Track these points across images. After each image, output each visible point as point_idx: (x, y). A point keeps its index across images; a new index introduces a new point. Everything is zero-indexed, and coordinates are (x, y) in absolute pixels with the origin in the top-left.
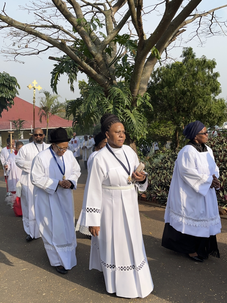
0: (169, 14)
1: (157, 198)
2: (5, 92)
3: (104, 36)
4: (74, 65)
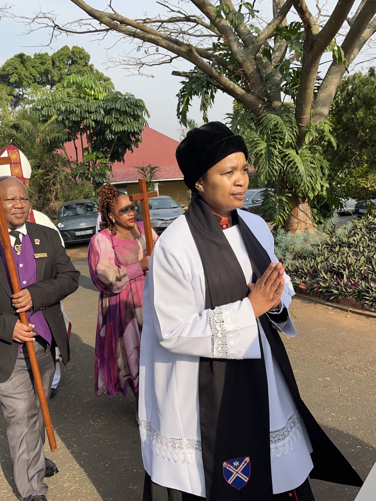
1: (320, 290)
2: (128, 123)
3: (257, 30)
4: (208, 83)
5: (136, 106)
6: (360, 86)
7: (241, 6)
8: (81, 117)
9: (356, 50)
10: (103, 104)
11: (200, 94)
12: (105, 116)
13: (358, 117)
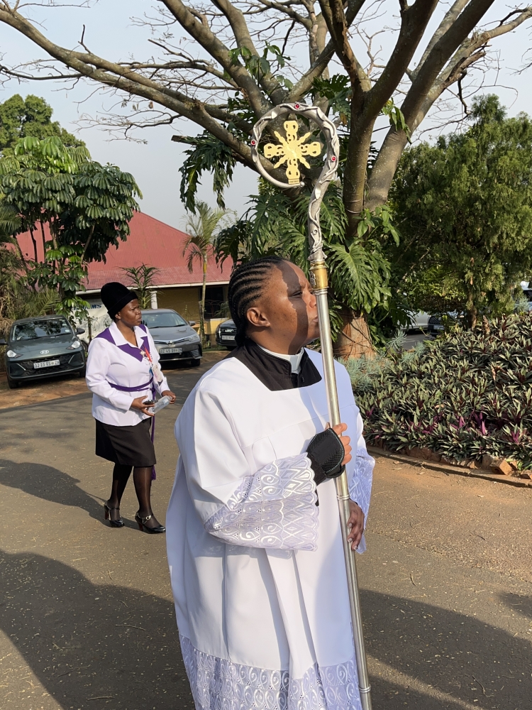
0: (408, 34)
1: (383, 437)
2: (110, 206)
3: (288, 83)
4: (223, 153)
5: (121, 182)
6: (426, 162)
7: (266, 51)
8: (41, 197)
9: (420, 114)
10: (74, 179)
11: (212, 168)
12: (77, 196)
13: (425, 202)
